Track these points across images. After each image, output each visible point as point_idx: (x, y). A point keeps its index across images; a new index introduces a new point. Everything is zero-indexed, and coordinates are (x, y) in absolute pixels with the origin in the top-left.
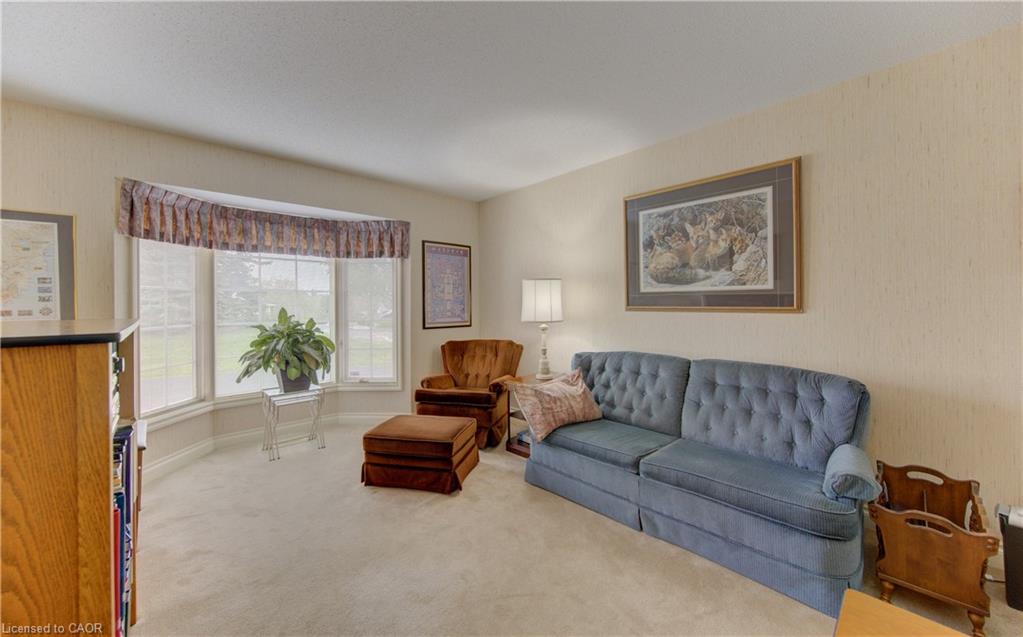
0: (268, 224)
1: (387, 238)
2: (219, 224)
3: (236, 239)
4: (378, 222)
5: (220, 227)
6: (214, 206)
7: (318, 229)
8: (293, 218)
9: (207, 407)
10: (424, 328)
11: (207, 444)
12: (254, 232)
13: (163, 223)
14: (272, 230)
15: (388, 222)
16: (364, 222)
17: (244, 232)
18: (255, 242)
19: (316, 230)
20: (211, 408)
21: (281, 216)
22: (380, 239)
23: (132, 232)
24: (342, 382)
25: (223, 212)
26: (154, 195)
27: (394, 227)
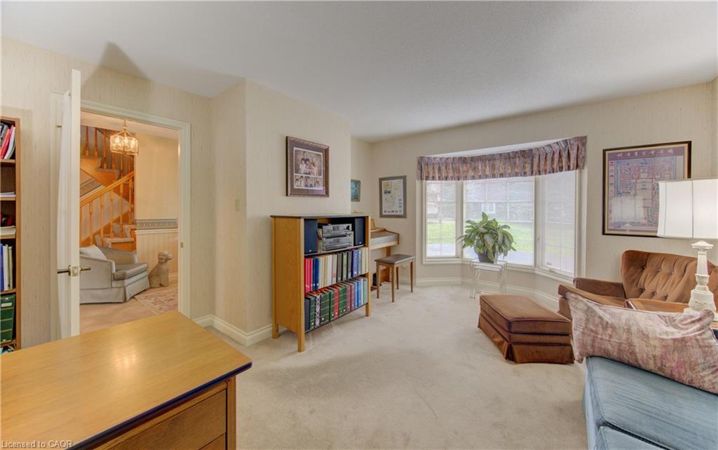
0: (487, 162)
1: (565, 155)
2: (463, 167)
3: (471, 173)
4: (557, 143)
5: (463, 168)
6: (460, 158)
7: (519, 157)
8: (501, 155)
9: (459, 261)
10: (604, 233)
11: (458, 280)
12: (480, 168)
13: (434, 172)
14: (489, 164)
15: (566, 141)
16: (548, 146)
17: (475, 169)
18: (480, 174)
19: (518, 159)
20: (460, 262)
21: (494, 155)
22: (560, 156)
23: (421, 179)
24: (539, 268)
25: (464, 160)
26: (429, 161)
27: (570, 144)
